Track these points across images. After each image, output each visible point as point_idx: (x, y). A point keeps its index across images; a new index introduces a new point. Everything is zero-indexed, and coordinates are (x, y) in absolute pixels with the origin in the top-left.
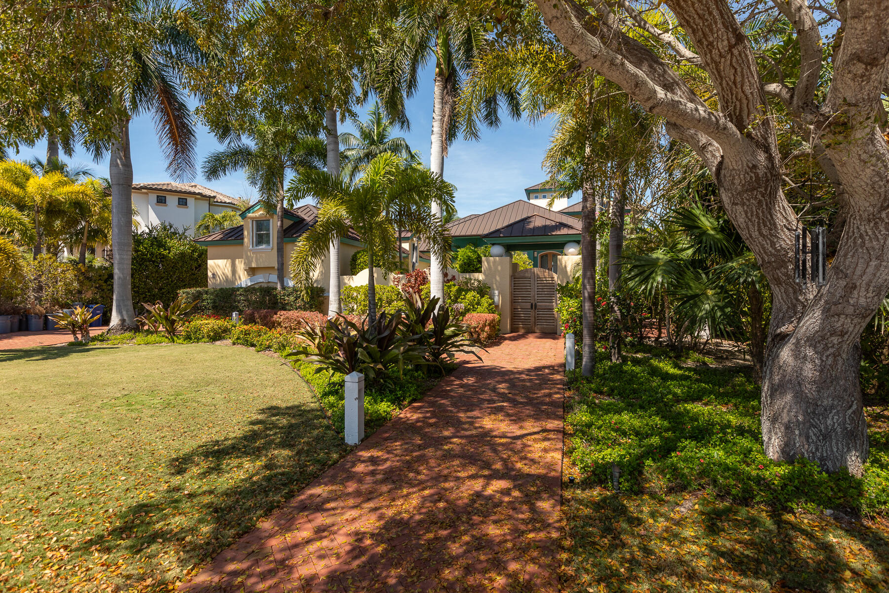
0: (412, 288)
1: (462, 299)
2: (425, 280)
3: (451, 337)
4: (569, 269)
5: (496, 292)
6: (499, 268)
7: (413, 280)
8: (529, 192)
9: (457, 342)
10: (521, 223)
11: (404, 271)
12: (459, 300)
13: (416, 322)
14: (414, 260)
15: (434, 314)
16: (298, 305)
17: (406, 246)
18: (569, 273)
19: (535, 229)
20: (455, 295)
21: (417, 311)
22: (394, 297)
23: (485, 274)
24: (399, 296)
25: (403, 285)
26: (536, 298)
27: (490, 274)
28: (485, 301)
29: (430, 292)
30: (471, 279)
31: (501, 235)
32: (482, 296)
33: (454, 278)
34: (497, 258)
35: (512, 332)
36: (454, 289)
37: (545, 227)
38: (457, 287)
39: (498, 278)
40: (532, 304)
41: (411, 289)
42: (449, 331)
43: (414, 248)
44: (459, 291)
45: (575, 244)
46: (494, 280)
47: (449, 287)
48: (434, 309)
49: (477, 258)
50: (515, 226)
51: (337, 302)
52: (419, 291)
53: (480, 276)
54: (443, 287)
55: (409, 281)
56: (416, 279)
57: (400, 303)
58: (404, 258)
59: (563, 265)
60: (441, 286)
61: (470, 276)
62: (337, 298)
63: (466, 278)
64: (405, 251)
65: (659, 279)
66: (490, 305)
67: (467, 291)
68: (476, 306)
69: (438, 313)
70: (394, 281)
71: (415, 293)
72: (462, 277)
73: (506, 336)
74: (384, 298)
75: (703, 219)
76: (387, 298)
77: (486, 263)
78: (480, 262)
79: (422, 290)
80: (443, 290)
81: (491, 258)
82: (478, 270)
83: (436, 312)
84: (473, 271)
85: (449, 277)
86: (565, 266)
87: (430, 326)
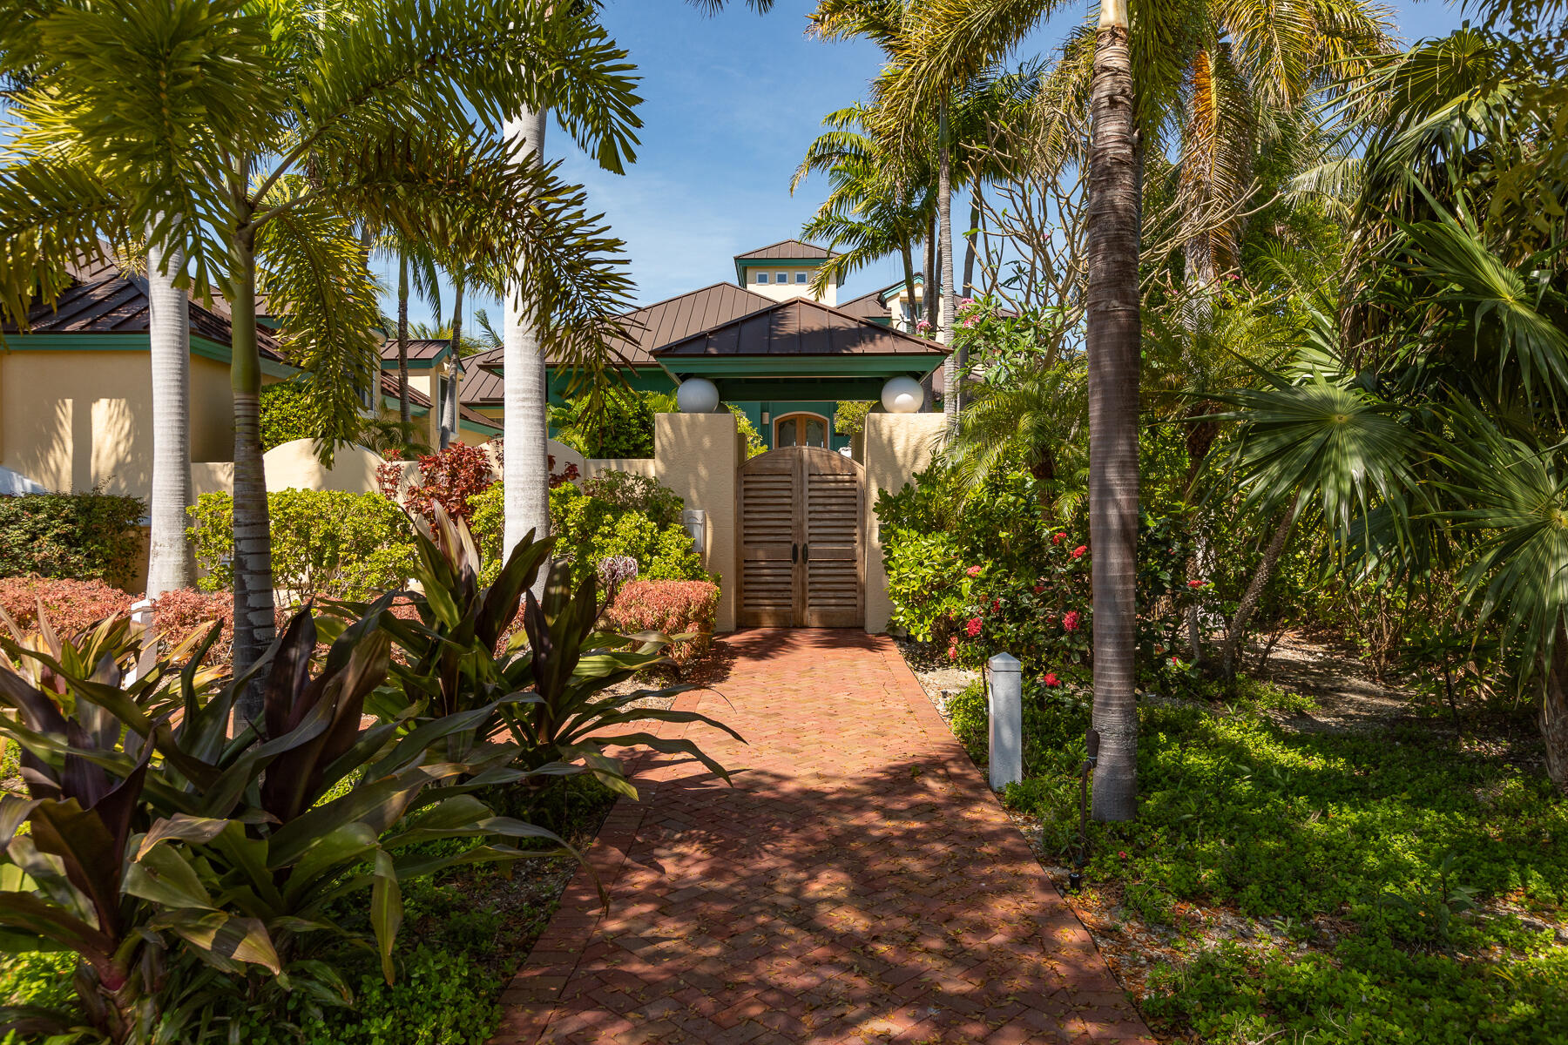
0: (443, 501)
1: (604, 536)
2: (481, 478)
3: (597, 684)
4: (899, 448)
5: (699, 514)
6: (707, 442)
7: (442, 476)
8: (746, 265)
9: (621, 700)
10: (766, 319)
11: (414, 450)
12: (596, 539)
13: (458, 636)
14: (446, 422)
15: (530, 596)
16: (37, 557)
17: (421, 384)
18: (900, 461)
19: (802, 336)
20: (580, 526)
21: (462, 588)
22: (380, 530)
23: (664, 459)
24: (397, 525)
25: (412, 491)
26: (807, 531)
27: (679, 460)
28: (671, 540)
29: (500, 514)
30: (624, 476)
31: (713, 351)
32: (663, 527)
33: (572, 472)
34: (701, 416)
35: (740, 628)
36: (579, 504)
37: (830, 333)
38: (585, 501)
39: (703, 472)
40: (795, 548)
41: (437, 505)
42: (590, 664)
43: (445, 388)
44: (595, 512)
45: (909, 382)
46: (691, 479)
47: (563, 499)
48: (530, 579)
49: (638, 416)
50: (746, 328)
51: (179, 547)
52: (466, 511)
53: (652, 468)
54: (546, 499)
55: (431, 480)
56: (453, 475)
57: (400, 551)
58: (415, 417)
59: (885, 438)
60: (538, 493)
61: (620, 466)
62: (178, 534)
63: (610, 474)
64: (416, 399)
65: (1356, 468)
66: (687, 552)
67: (619, 510)
68: (647, 557)
69: (546, 593)
70: (381, 481)
71: (453, 516)
72: (596, 470)
73: (732, 640)
74: (346, 532)
75: (1487, 266)
76: (356, 532)
77: (667, 428)
78: (647, 426)
79: (473, 508)
80: (546, 505)
81: (685, 417)
82: (643, 450)
83: (538, 590)
84: (628, 454)
85: (559, 469)
86: (891, 441)
87: (515, 642)
